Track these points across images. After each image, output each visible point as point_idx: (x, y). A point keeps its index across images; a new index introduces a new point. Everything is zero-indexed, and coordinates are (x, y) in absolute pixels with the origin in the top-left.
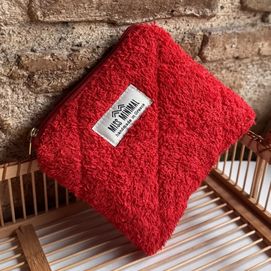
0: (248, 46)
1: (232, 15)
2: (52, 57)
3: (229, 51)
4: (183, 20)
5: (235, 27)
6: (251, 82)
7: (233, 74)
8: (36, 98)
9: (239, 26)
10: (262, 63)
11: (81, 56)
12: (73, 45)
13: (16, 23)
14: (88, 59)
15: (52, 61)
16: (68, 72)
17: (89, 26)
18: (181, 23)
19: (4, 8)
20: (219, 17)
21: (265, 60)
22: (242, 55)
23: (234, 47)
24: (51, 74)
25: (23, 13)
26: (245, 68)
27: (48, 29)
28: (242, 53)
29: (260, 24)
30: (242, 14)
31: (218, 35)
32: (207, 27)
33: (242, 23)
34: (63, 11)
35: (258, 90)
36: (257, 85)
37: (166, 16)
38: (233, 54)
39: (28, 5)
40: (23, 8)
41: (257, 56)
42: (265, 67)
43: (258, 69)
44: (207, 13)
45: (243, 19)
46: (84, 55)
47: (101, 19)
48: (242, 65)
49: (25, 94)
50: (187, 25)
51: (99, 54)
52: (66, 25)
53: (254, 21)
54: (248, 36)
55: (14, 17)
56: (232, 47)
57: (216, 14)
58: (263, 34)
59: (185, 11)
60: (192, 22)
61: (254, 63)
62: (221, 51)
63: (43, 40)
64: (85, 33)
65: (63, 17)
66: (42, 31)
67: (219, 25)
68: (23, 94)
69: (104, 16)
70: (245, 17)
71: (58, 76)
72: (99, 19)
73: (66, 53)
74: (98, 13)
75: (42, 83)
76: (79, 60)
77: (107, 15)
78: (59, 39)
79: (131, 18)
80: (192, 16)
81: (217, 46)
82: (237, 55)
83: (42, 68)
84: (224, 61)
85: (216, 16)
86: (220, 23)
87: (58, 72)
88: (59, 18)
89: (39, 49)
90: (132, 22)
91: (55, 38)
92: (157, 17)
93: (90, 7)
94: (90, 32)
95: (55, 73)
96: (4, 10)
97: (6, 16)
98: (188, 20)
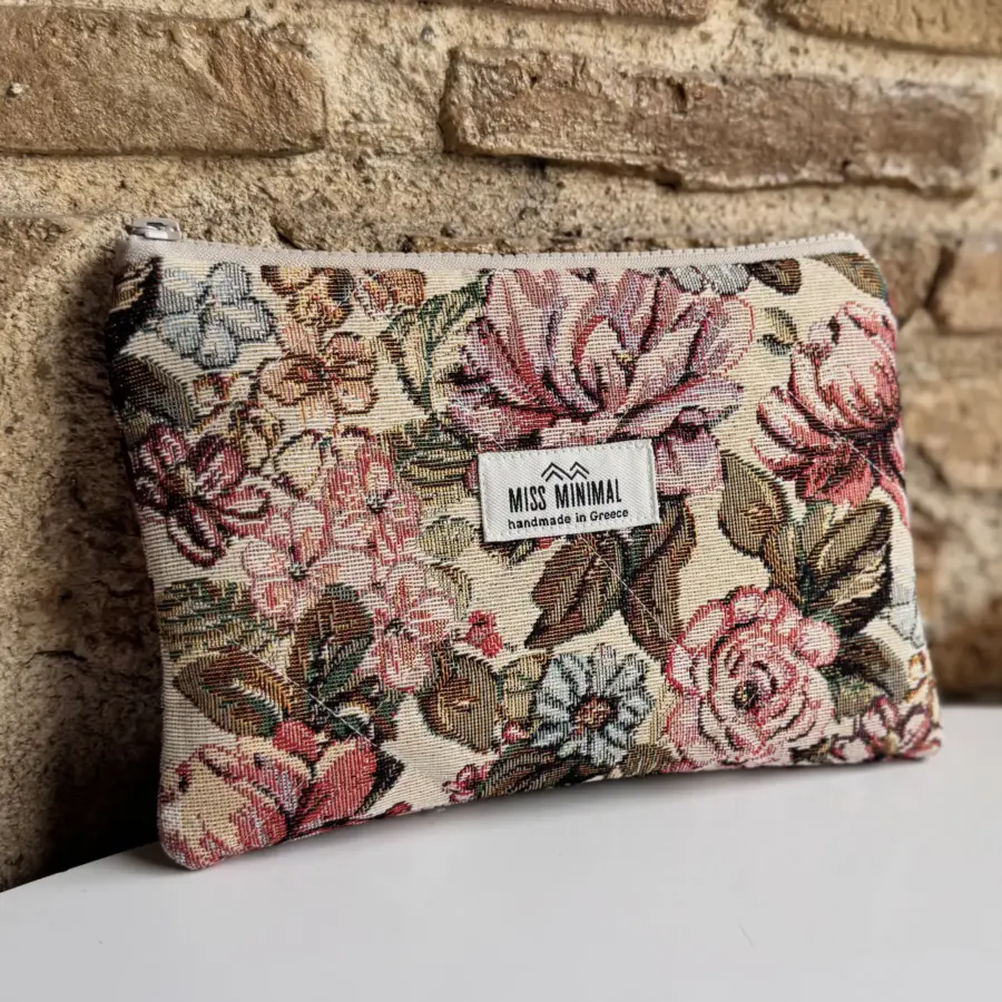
13: (406, 150)
19: (377, 103)
25: (427, 122)
39: (441, 100)
40: (427, 109)
55: (402, 131)
93: (608, 123)
96: (376, 107)
97: (382, 126)
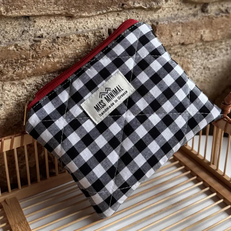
0: (191, 33)
1: (176, 7)
2: (16, 48)
3: (175, 38)
4: (133, 12)
5: (179, 17)
6: (197, 65)
7: (181, 58)
8: (3, 85)
9: (183, 17)
10: (205, 48)
11: (42, 45)
12: (35, 37)
14: (49, 48)
15: (16, 51)
16: (31, 61)
17: (49, 20)
18: (131, 15)
20: (164, 9)
21: (208, 45)
22: (187, 42)
23: (179, 35)
24: (15, 62)
26: (191, 53)
27: (11, 23)
28: (187, 40)
29: (200, 14)
30: (184, 6)
31: (164, 25)
32: (154, 18)
33: (185, 14)
34: (24, 7)
35: (204, 72)
36: (202, 68)
37: (117, 9)
38: (179, 41)
41: (200, 42)
42: (209, 51)
43: (202, 54)
44: (154, 5)
45: (186, 11)
46: (45, 45)
47: (60, 13)
48: (187, 50)
50: (137, 16)
51: (59, 44)
52: (27, 19)
53: (195, 11)
54: (190, 25)
56: (177, 34)
57: (161, 6)
58: (203, 23)
59: (134, 4)
60: (141, 14)
61: (198, 48)
62: (169, 38)
63: (7, 33)
64: (46, 26)
65: (24, 12)
66: (6, 25)
67: (165, 16)
69: (62, 10)
70: (187, 8)
71: (22, 65)
72: (57, 13)
73: (29, 44)
74: (56, 8)
75: (8, 72)
76: (40, 50)
77: (64, 9)
78: (22, 32)
79: (87, 11)
80: (141, 8)
81: (165, 34)
82: (182, 41)
83: (6, 58)
84: (172, 47)
85: (161, 8)
86: (166, 14)
87: (22, 61)
88: (21, 13)
89: (4, 41)
90: (88, 15)
91: (18, 31)
92: (110, 10)
94: (50, 25)
95: (19, 62)
98: (137, 12)
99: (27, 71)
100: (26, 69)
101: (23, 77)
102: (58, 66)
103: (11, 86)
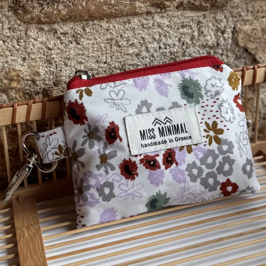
8: (27, 30)
49: (12, 23)
68: (9, 23)
99: (59, 11)
100: (59, 8)
101: (55, 20)
102: (105, 9)
103: (39, 32)
